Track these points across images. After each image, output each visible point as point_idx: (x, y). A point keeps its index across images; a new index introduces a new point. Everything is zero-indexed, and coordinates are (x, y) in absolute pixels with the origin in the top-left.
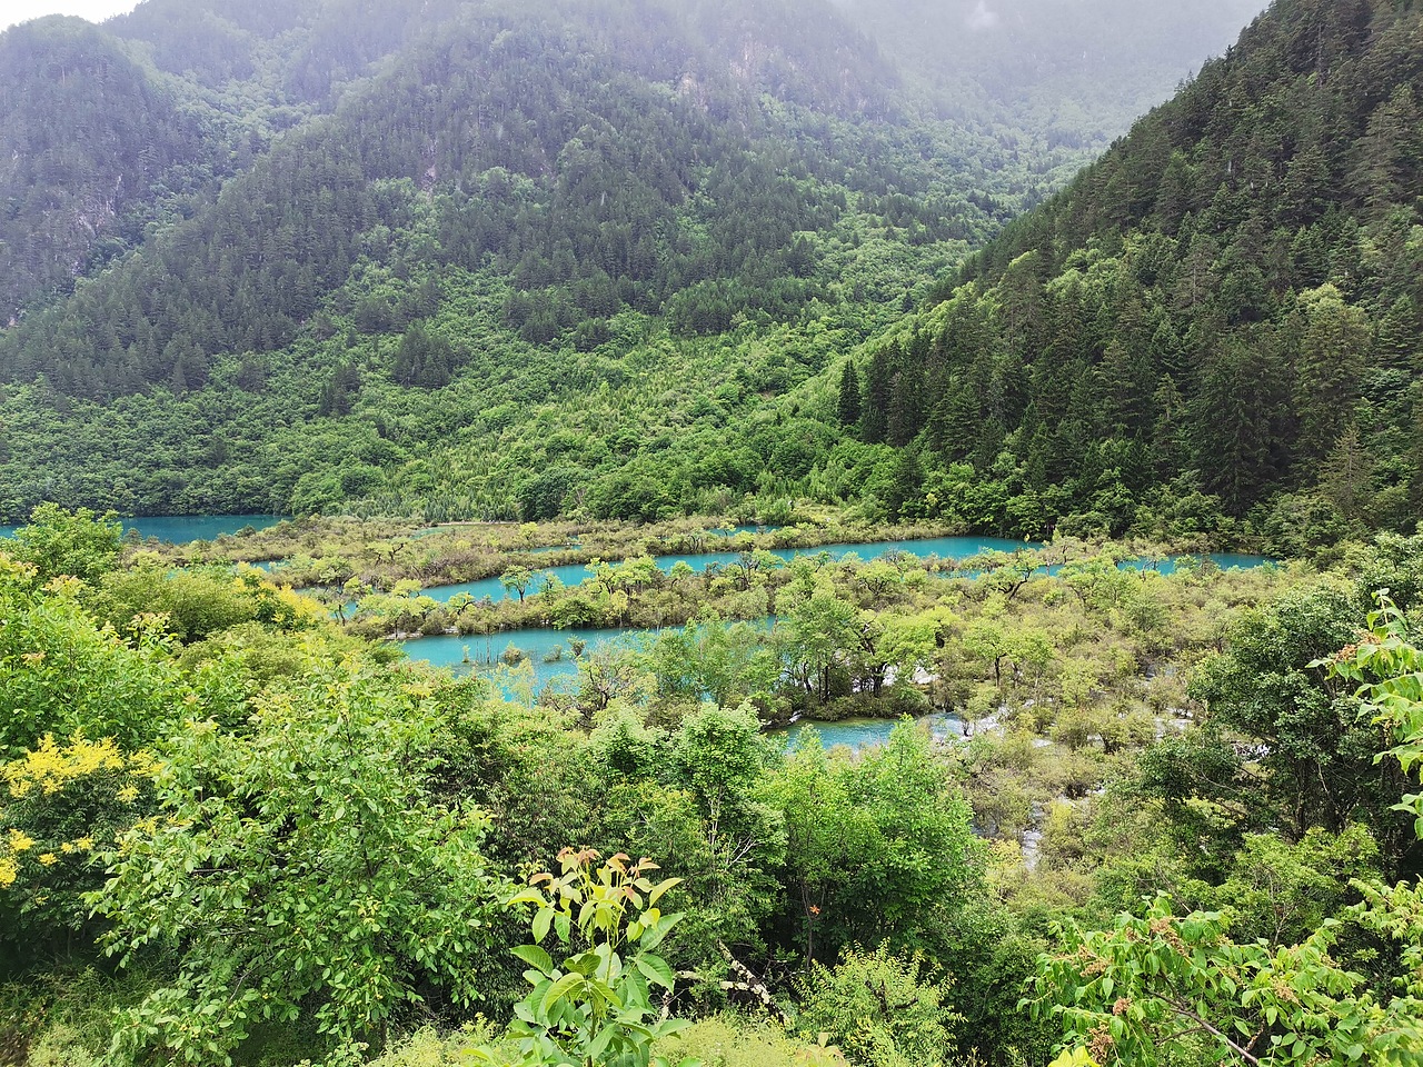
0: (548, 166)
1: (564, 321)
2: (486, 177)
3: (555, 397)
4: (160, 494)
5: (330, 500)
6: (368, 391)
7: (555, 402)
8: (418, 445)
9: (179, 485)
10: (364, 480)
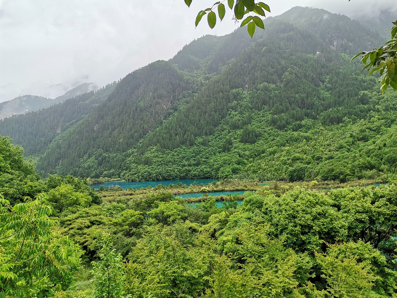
0: (279, 81)
1: (288, 123)
2: (262, 86)
3: (288, 145)
4: (185, 173)
5: (229, 175)
6: (234, 145)
7: (289, 146)
8: (250, 159)
9: (190, 171)
10: (237, 169)
